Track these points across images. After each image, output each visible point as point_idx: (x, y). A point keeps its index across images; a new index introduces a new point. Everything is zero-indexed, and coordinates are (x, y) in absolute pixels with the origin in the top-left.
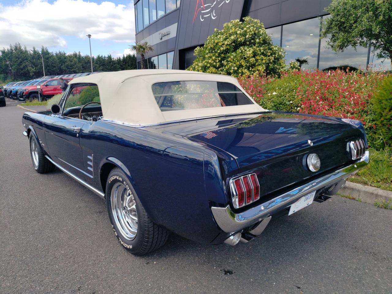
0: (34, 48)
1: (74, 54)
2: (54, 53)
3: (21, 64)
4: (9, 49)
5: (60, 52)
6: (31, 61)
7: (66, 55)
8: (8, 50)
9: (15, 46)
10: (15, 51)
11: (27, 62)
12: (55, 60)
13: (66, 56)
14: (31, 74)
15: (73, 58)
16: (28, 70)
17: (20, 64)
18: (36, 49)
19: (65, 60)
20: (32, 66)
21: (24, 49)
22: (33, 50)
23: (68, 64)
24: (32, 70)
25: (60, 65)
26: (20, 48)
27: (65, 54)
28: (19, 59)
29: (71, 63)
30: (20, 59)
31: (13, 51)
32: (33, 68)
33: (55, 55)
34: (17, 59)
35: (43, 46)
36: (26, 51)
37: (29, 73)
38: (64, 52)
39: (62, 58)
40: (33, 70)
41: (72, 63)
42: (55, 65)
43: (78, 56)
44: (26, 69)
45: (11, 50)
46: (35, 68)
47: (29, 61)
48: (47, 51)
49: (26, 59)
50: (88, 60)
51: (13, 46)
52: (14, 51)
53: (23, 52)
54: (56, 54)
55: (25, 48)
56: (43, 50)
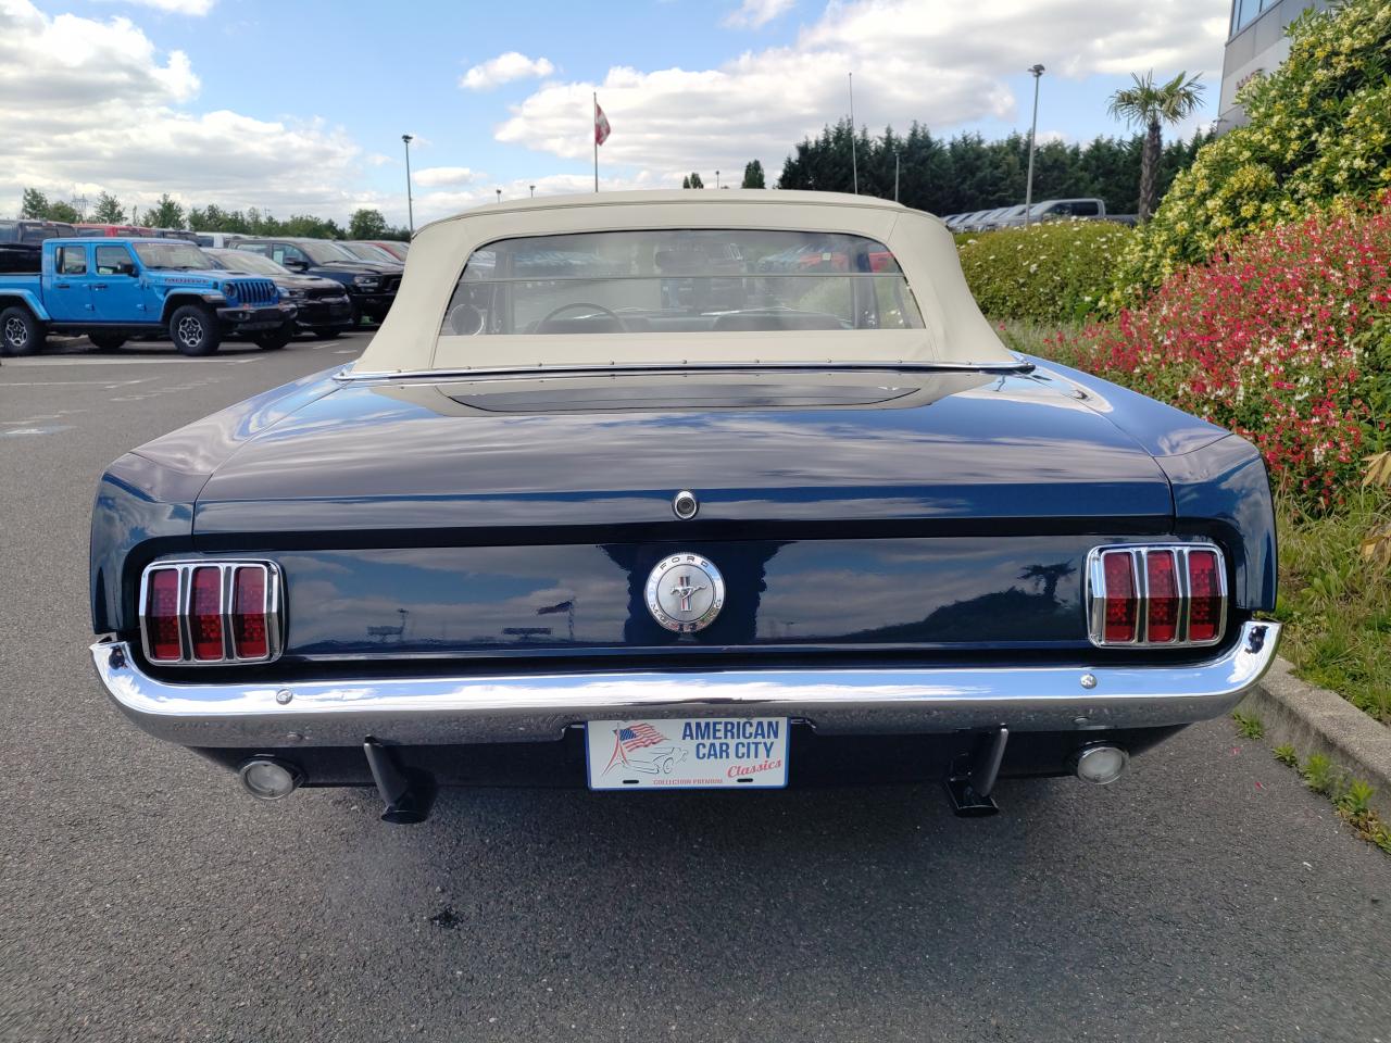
0: (889, 131)
1: (1009, 142)
2: (945, 142)
3: (846, 183)
4: (821, 138)
5: (965, 138)
7: (984, 146)
8: (817, 143)
9: (837, 129)
10: (836, 143)
12: (945, 166)
13: (985, 150)
15: (1007, 154)
18: (894, 135)
19: (979, 163)
21: (859, 136)
22: (884, 135)
23: (985, 176)
25: (959, 180)
26: (850, 131)
27: (980, 142)
28: (841, 169)
29: (995, 172)
31: (828, 143)
33: (948, 147)
34: (837, 169)
35: (915, 122)
36: (866, 143)
38: (979, 137)
39: (969, 157)
41: (998, 173)
42: (941, 182)
43: (1022, 147)
45: (826, 141)
48: (926, 137)
50: (1055, 156)
51: (832, 129)
52: (833, 145)
53: (856, 144)
54: (952, 144)
55: (864, 133)
56: (914, 134)
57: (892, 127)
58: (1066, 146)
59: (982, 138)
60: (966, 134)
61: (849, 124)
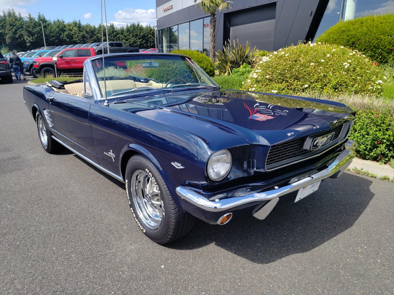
0: (30, 15)
1: (73, 23)
4: (2, 15)
6: (26, 30)
9: (8, 12)
10: (9, 17)
11: (23, 30)
12: (53, 29)
13: (66, 25)
14: (28, 44)
15: (73, 26)
16: (24, 39)
17: (15, 33)
18: (32, 16)
19: (65, 29)
20: (28, 36)
21: (18, 16)
22: (28, 16)
23: (68, 33)
24: (28, 39)
25: (59, 34)
26: (14, 14)
27: (64, 22)
28: (13, 27)
30: (15, 28)
31: (6, 17)
32: (30, 37)
33: (53, 22)
35: (39, 13)
36: (21, 18)
37: (26, 43)
38: (63, 20)
39: (62, 28)
40: (30, 39)
41: (72, 33)
42: (53, 34)
43: (78, 25)
44: (22, 39)
45: (5, 16)
46: (31, 38)
47: (24, 30)
48: (44, 19)
49: (22, 27)
50: (89, 28)
51: (6, 12)
52: (7, 18)
53: (17, 19)
54: (54, 22)
55: (20, 15)
56: (39, 17)
57: (31, 14)
58: (91, 26)
59: (64, 21)
60: (58, 19)
61: (13, 11)
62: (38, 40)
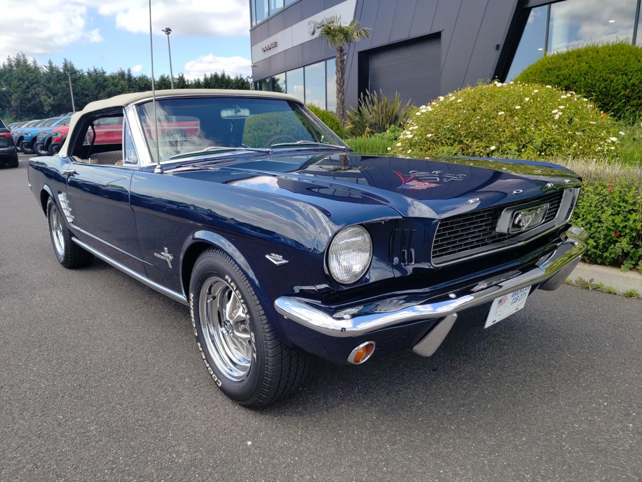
0: (50, 63)
1: (119, 74)
2: (84, 72)
3: (28, 90)
4: (6, 64)
5: (95, 70)
6: (44, 86)
7: (106, 75)
8: (4, 66)
9: (16, 59)
10: (17, 67)
11: (39, 87)
12: (87, 84)
13: (107, 77)
14: (47, 109)
15: (119, 80)
16: (40, 101)
17: (25, 91)
18: (54, 65)
19: (106, 83)
20: (47, 95)
21: (32, 65)
22: (48, 65)
23: (111, 90)
24: (48, 101)
25: (97, 92)
26: (25, 62)
27: (104, 73)
28: (24, 82)
29: (115, 89)
30: (26, 83)
31: (12, 67)
32: (50, 98)
33: (86, 74)
34: (21, 82)
35: (65, 59)
36: (37, 69)
37: (42, 106)
38: (103, 70)
39: (99, 80)
40: (50, 101)
42: (87, 93)
43: (126, 77)
44: (38, 100)
45: (10, 65)
46: (52, 98)
47: (41, 86)
48: (72, 68)
49: (37, 82)
50: (145, 82)
51: (13, 59)
52: (15, 68)
53: (30, 69)
54: (88, 73)
55: (35, 62)
56: (66, 65)
57: (52, 61)
58: (148, 78)
59: (105, 71)
60: (96, 68)
62: (63, 102)
